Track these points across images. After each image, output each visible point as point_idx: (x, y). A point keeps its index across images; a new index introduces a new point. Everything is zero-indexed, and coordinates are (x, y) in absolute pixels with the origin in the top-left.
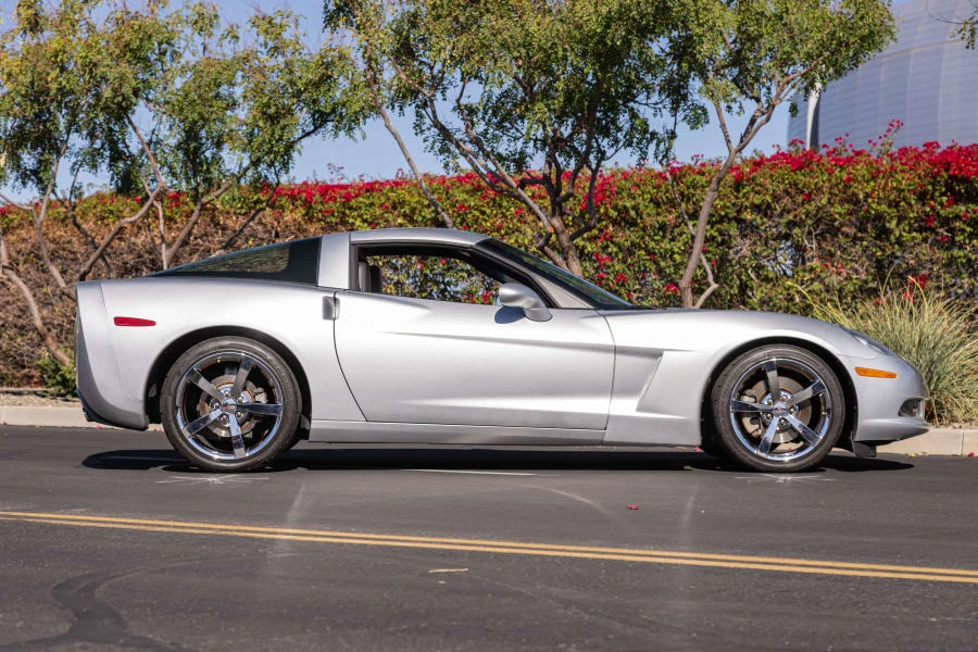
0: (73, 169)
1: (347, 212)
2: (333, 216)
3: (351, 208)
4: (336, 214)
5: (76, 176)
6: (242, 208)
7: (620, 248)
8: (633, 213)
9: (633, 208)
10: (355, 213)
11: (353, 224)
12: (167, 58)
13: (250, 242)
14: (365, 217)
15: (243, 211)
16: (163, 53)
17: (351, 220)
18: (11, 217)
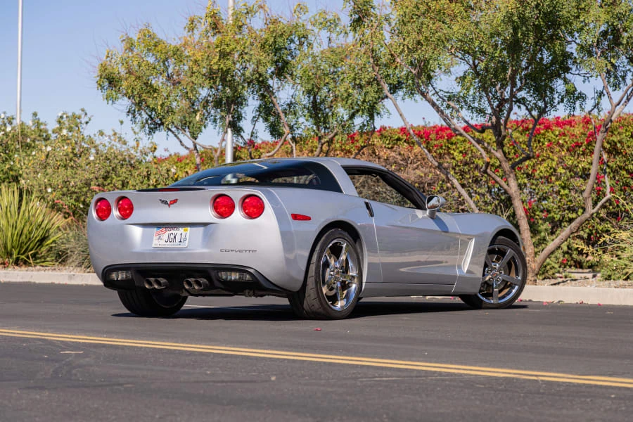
0: (252, 120)
1: (450, 146)
2: (442, 149)
3: (452, 144)
4: (444, 148)
5: (254, 125)
6: (389, 144)
7: (612, 170)
8: (619, 145)
9: (619, 142)
10: (454, 147)
11: (453, 154)
12: (305, 47)
13: (393, 167)
14: (460, 149)
15: (390, 146)
16: (301, 44)
17: (452, 152)
18: (261, 150)
